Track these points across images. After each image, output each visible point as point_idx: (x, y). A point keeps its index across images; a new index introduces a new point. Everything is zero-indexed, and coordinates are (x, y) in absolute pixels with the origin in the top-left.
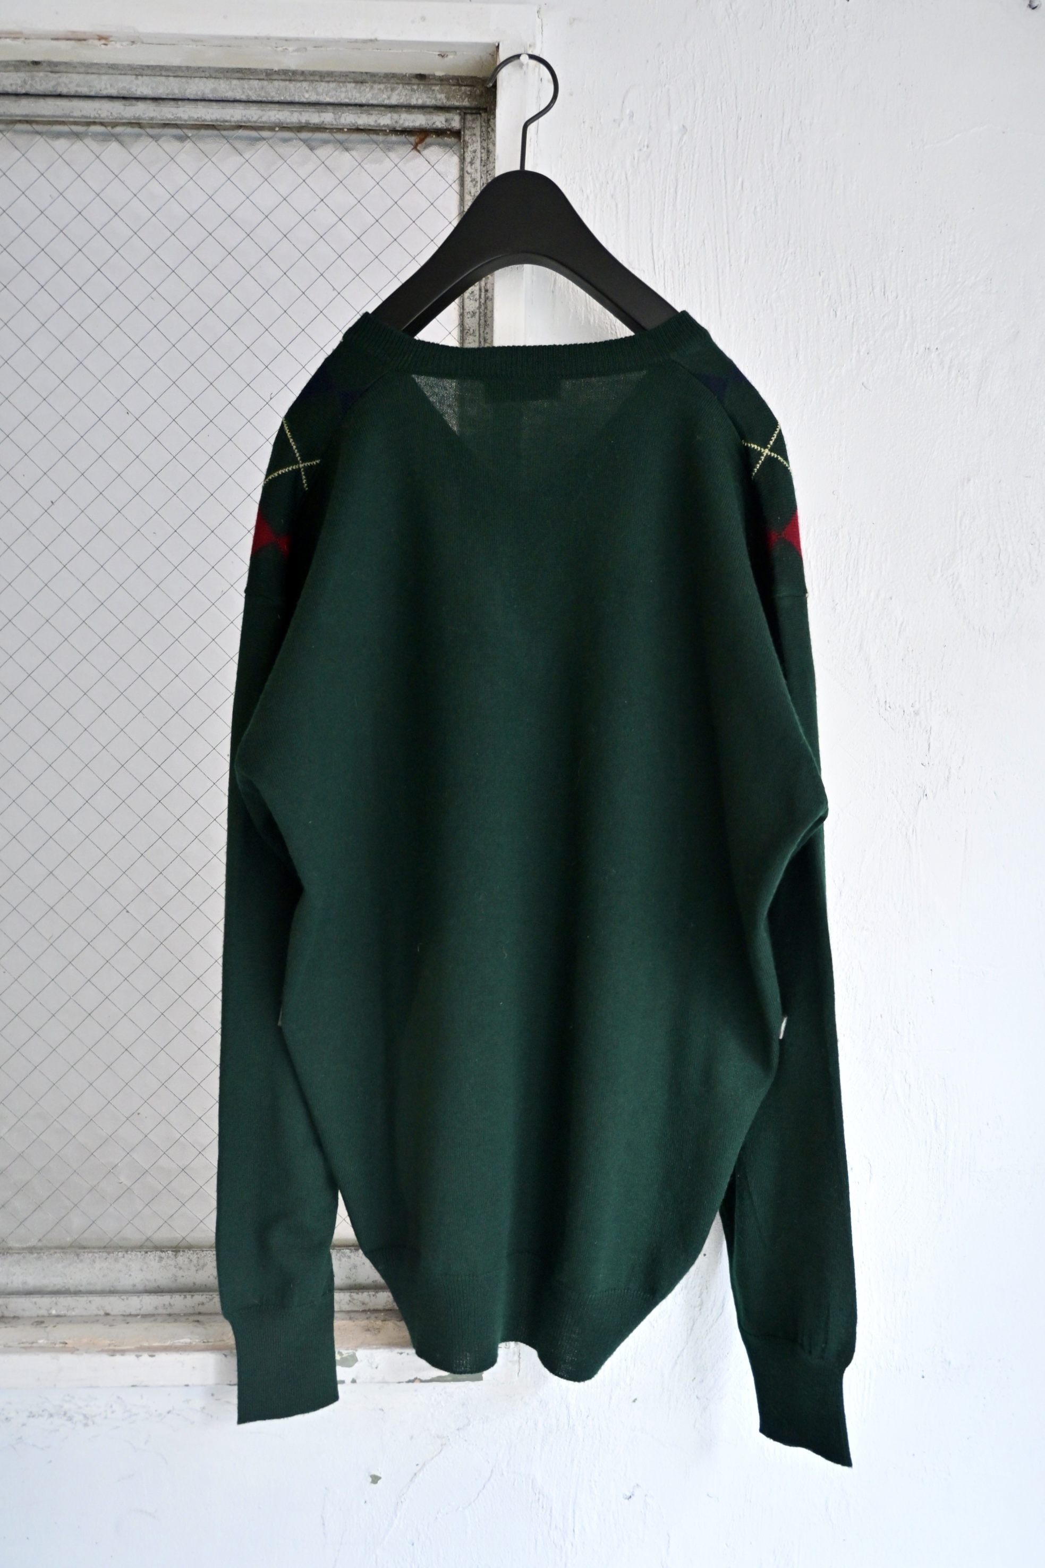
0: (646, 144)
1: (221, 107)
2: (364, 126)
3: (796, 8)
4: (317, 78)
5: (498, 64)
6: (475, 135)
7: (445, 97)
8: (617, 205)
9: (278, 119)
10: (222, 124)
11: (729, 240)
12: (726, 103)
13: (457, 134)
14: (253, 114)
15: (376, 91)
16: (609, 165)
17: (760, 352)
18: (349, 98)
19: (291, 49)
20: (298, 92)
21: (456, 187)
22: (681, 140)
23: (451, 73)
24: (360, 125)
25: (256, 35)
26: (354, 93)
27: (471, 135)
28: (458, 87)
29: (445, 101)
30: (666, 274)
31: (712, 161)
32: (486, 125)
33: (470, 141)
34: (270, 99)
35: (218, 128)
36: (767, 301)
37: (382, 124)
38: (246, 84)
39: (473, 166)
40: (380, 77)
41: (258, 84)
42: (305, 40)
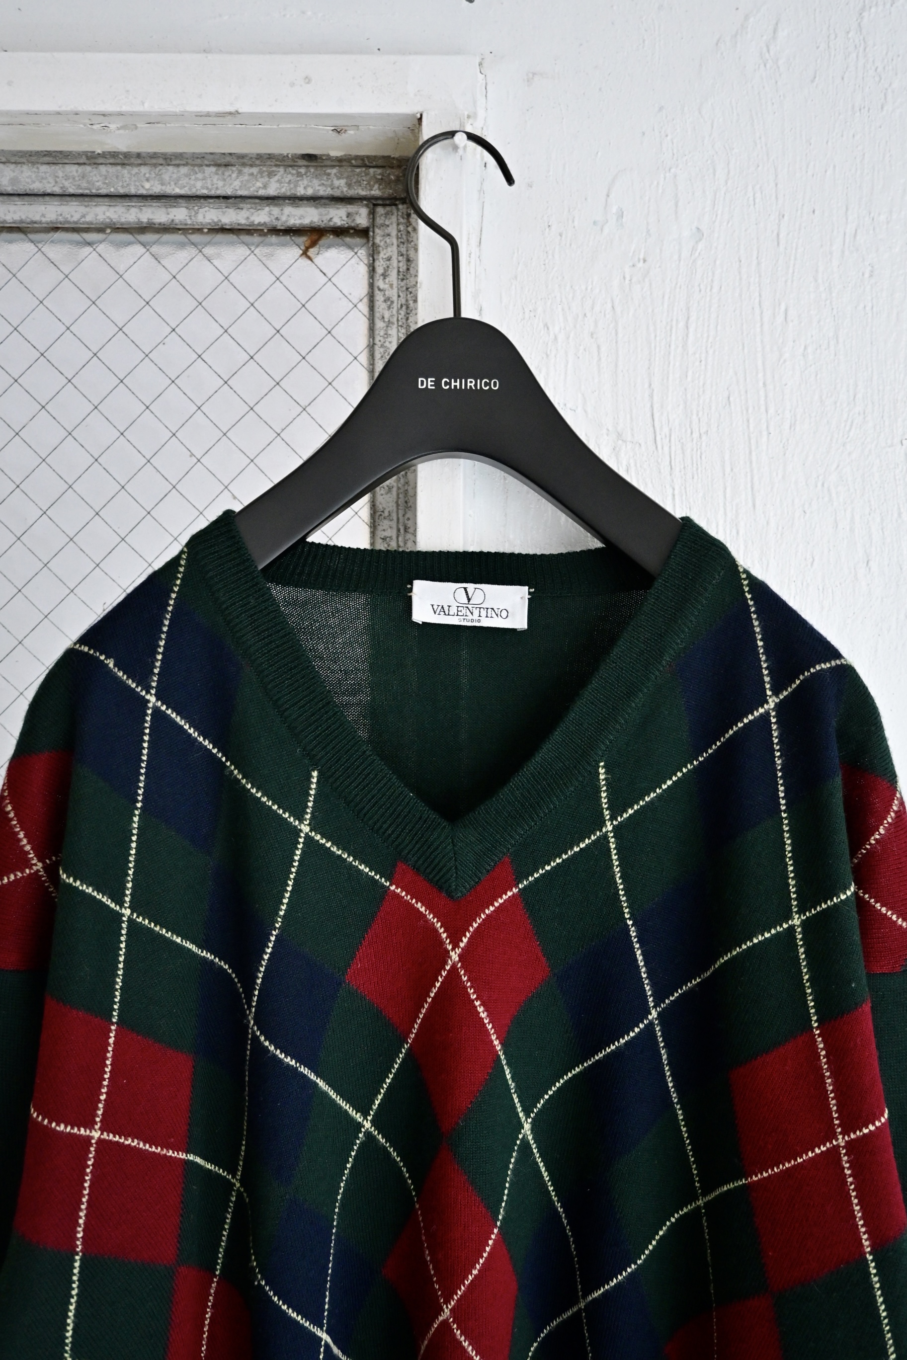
0: (642, 257)
1: (26, 203)
2: (231, 225)
3: (865, 49)
4: (161, 161)
5: (420, 143)
6: (389, 235)
7: (346, 184)
8: (599, 347)
9: (108, 217)
10: (29, 226)
11: (766, 396)
12: (762, 193)
13: (364, 233)
14: (73, 212)
15: (246, 178)
16: (586, 289)
17: (814, 560)
18: (207, 188)
19: (113, 127)
20: (135, 181)
21: (364, 307)
22: (694, 249)
23: (354, 153)
24: (226, 225)
25: (58, 109)
26: (215, 181)
27: (384, 236)
28: (364, 169)
29: (345, 189)
30: (673, 448)
31: (741, 279)
32: (405, 221)
33: (382, 244)
34: (94, 191)
35: (25, 229)
36: (823, 485)
37: (256, 223)
38: (60, 171)
39: (387, 281)
40: (251, 158)
41: (77, 171)
42: (132, 114)
